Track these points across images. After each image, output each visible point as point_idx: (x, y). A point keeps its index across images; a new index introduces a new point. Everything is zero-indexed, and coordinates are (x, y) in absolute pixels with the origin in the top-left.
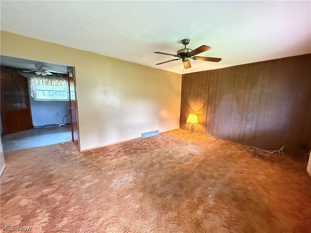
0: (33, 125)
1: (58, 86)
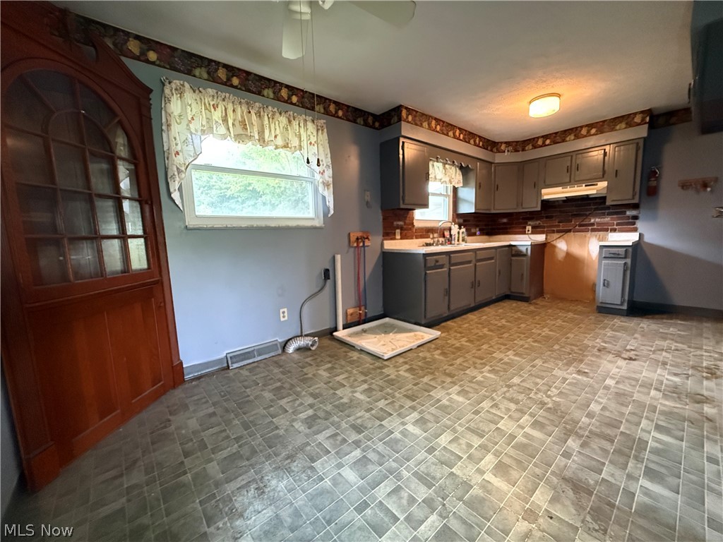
0: (181, 363)
1: (286, 146)
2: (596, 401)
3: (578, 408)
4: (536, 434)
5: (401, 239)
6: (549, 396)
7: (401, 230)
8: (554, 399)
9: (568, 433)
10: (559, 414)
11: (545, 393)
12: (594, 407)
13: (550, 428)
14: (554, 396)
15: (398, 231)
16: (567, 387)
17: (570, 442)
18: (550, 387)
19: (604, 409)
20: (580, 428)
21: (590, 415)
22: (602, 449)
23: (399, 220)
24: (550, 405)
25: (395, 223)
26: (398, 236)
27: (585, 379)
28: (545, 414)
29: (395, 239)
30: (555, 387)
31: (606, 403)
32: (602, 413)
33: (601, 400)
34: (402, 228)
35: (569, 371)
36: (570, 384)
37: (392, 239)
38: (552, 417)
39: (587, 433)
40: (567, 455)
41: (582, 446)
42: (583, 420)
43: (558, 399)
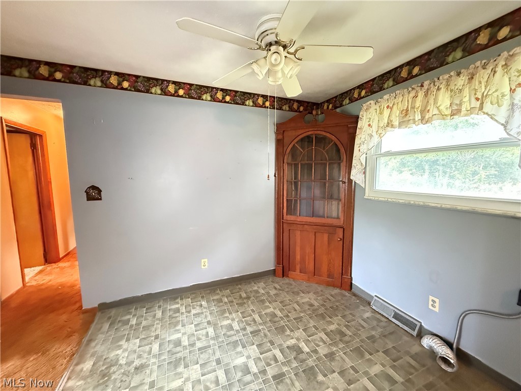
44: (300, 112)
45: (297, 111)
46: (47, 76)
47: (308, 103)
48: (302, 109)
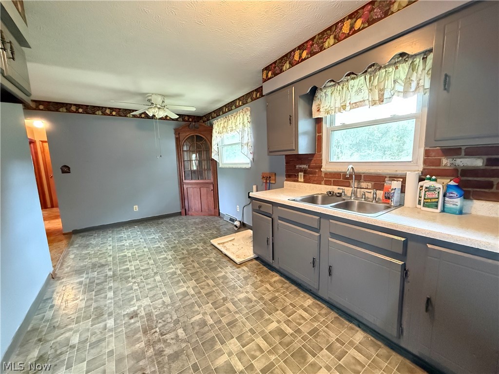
2: (111, 299)
3: (118, 288)
4: (125, 267)
5: (305, 182)
6: (135, 283)
7: (304, 173)
8: (132, 283)
9: (114, 275)
10: (123, 279)
11: (138, 283)
12: (110, 294)
13: (122, 272)
14: (133, 284)
15: (301, 174)
16: (132, 295)
17: (112, 273)
18: (140, 288)
19: (106, 297)
20: (111, 280)
21: (110, 288)
22: (99, 279)
23: (301, 164)
24: (130, 279)
25: (297, 166)
26: (301, 179)
27: (128, 311)
28: (128, 275)
29: (297, 181)
30: (137, 290)
31: (106, 302)
32: (106, 294)
33: (109, 301)
34: (305, 172)
35: (142, 309)
36: (132, 299)
37: (295, 181)
38: (124, 276)
39: (107, 280)
40: (110, 270)
41: (107, 275)
42: (112, 284)
43: (130, 284)
44: (189, 121)
45: (188, 121)
46: (35, 107)
47: (194, 116)
48: (190, 120)
